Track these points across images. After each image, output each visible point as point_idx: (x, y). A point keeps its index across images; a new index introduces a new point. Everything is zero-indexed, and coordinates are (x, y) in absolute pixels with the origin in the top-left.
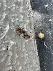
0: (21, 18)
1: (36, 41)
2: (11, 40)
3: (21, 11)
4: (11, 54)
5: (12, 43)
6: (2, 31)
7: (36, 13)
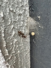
0: (21, 24)
1: (29, 36)
2: (15, 38)
3: (22, 19)
4: (15, 46)
5: (16, 40)
6: (11, 35)
7: (32, 19)
